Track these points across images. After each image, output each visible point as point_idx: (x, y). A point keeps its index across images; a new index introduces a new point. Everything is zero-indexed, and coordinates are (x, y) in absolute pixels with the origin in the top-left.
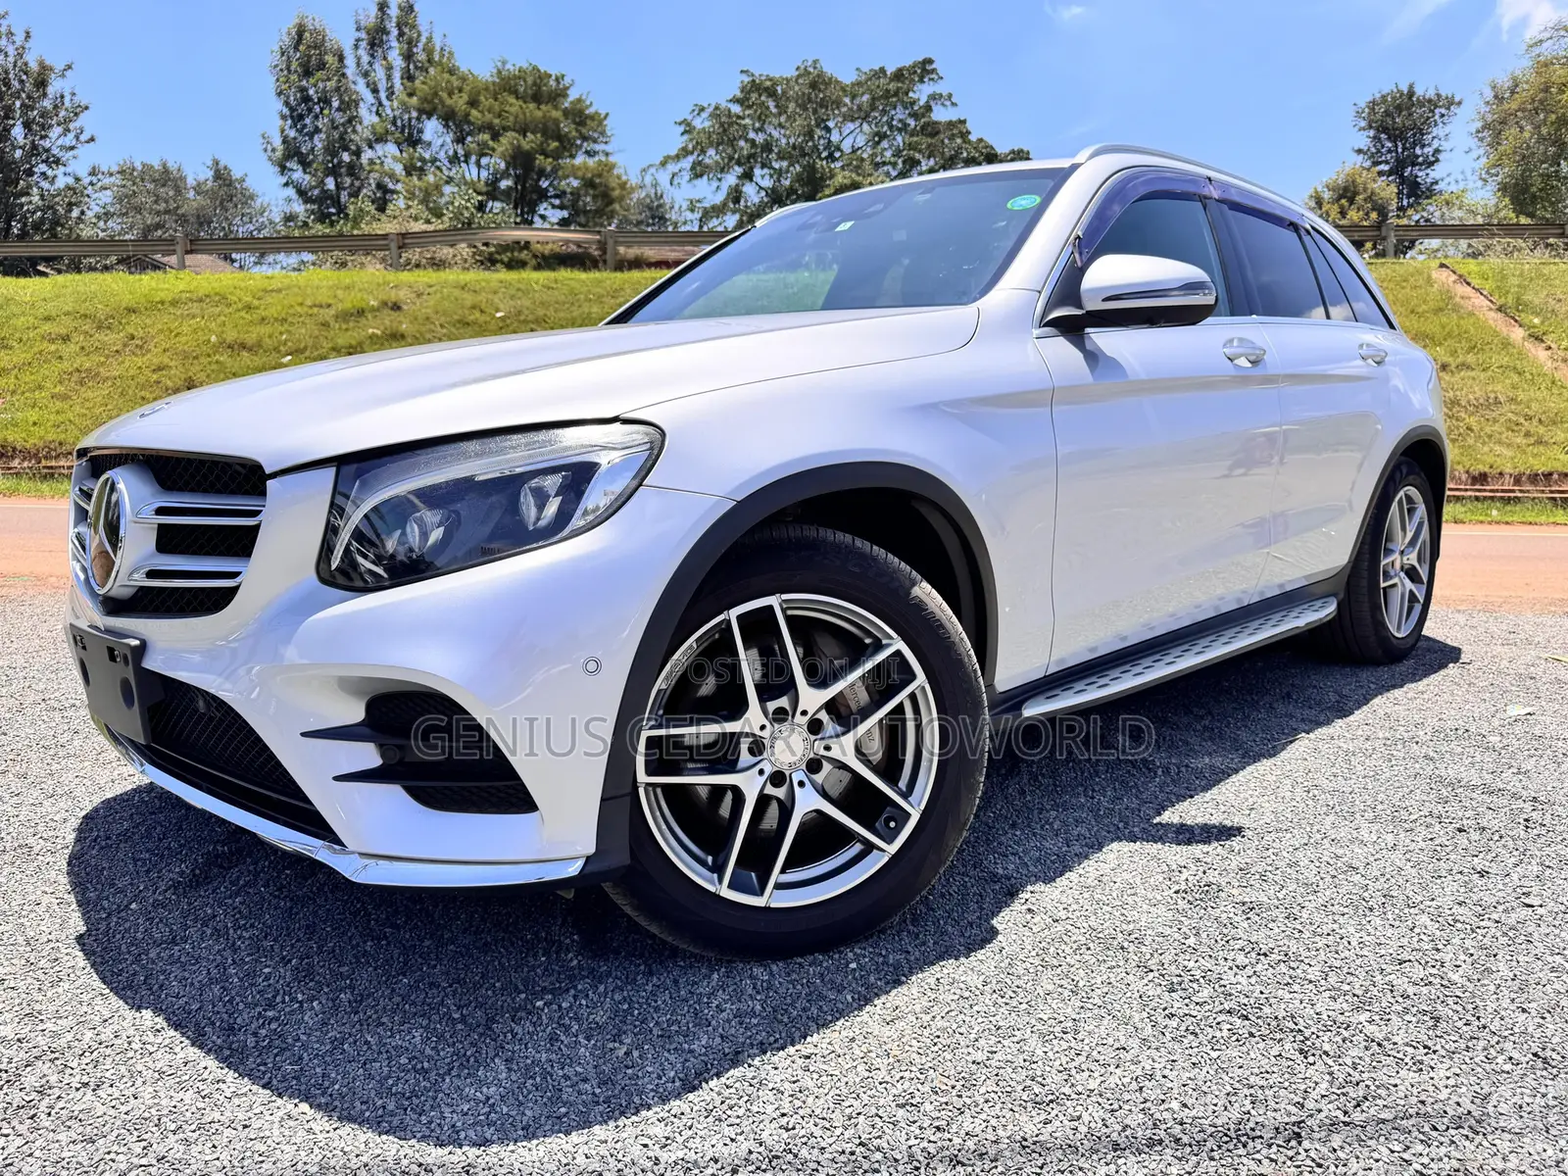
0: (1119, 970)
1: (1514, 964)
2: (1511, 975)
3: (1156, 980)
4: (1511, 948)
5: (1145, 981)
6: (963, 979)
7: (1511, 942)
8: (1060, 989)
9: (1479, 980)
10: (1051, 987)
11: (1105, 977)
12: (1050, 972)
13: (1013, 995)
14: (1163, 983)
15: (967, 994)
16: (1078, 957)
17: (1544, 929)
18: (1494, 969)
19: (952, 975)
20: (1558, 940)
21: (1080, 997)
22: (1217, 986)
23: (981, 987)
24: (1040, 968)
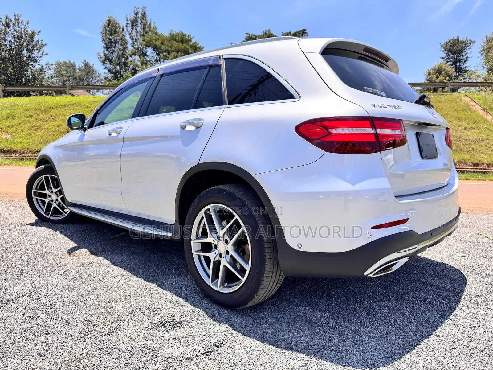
0: (288, 357)
1: (426, 360)
2: (423, 364)
3: (299, 362)
4: (426, 354)
5: (295, 362)
6: (234, 358)
7: (427, 351)
8: (265, 364)
9: (411, 367)
10: (262, 363)
11: (282, 360)
12: (264, 357)
13: (248, 366)
14: (301, 363)
15: (233, 365)
16: (276, 351)
17: (441, 346)
18: (418, 362)
19: (230, 357)
20: (444, 350)
21: (271, 367)
22: (319, 365)
23: (238, 362)
24: (262, 355)
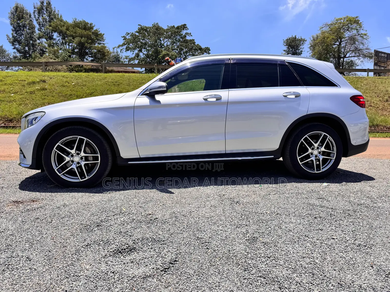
0: (231, 265)
1: (331, 256)
2: (331, 259)
3: (241, 268)
4: (330, 252)
5: (238, 268)
6: (188, 271)
7: (330, 250)
8: (215, 273)
9: (323, 262)
10: (212, 272)
11: (227, 268)
12: (212, 268)
13: (202, 276)
14: (243, 269)
15: (189, 276)
16: (220, 262)
17: (338, 246)
18: (327, 258)
19: (185, 271)
20: (341, 248)
21: (220, 275)
22: (257, 269)
23: (193, 274)
24: (210, 266)
